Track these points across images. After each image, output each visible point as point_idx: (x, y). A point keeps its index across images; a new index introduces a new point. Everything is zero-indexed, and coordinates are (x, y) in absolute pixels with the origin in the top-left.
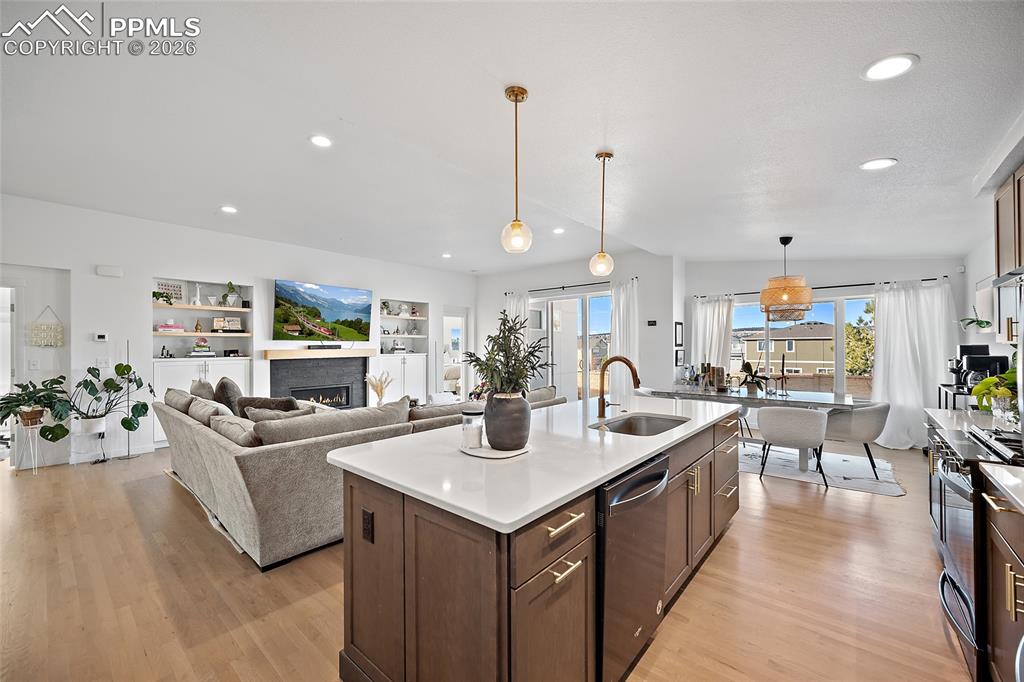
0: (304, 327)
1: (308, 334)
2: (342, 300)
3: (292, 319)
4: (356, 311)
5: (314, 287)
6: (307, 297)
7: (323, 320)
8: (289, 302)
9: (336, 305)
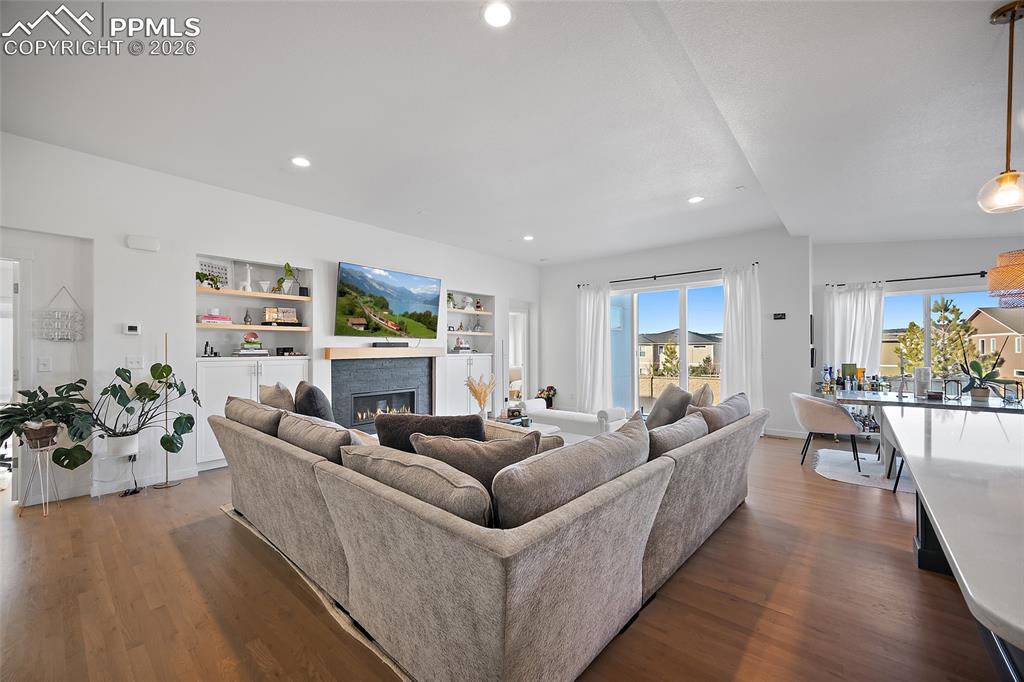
0: (369, 320)
1: (373, 329)
2: (412, 290)
3: (358, 310)
4: (425, 302)
5: (382, 273)
6: (375, 284)
7: (391, 313)
8: (356, 290)
9: (404, 295)
